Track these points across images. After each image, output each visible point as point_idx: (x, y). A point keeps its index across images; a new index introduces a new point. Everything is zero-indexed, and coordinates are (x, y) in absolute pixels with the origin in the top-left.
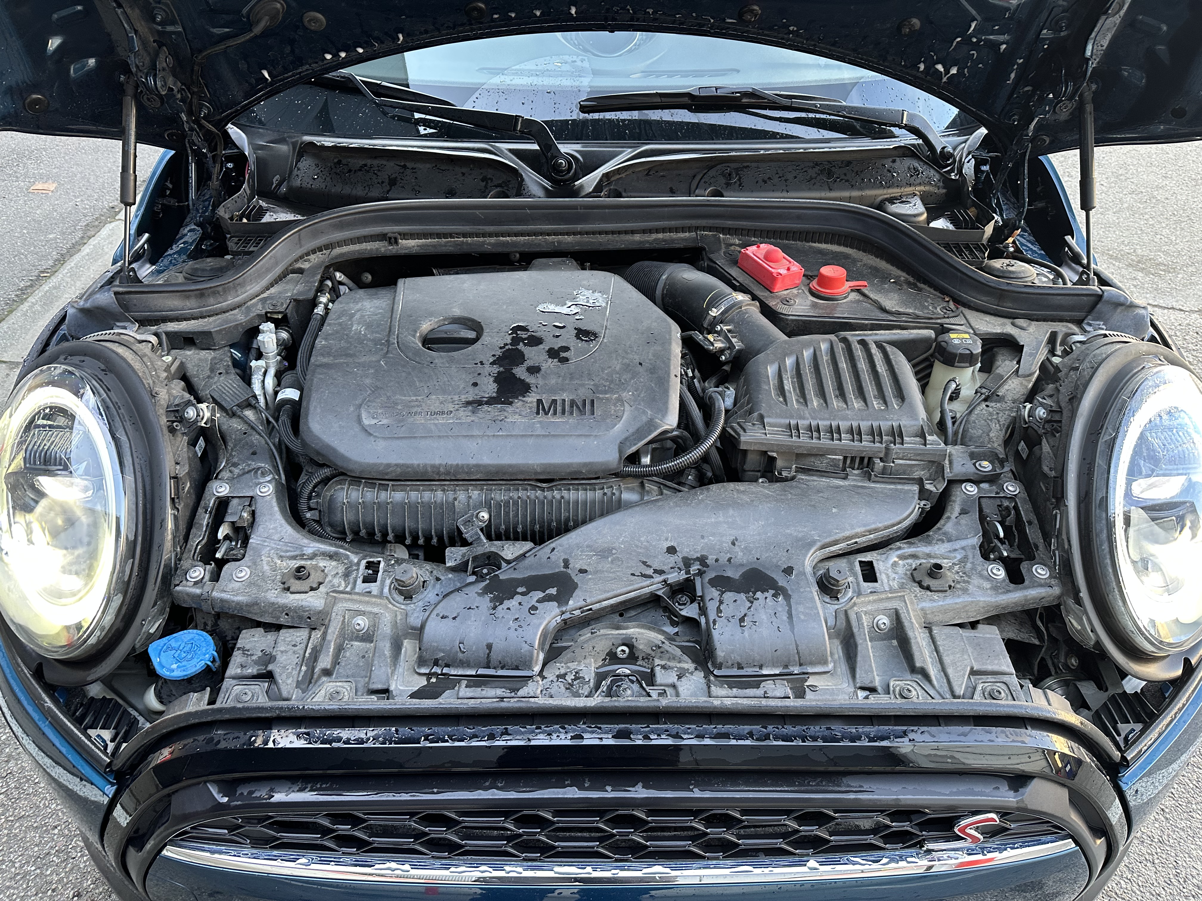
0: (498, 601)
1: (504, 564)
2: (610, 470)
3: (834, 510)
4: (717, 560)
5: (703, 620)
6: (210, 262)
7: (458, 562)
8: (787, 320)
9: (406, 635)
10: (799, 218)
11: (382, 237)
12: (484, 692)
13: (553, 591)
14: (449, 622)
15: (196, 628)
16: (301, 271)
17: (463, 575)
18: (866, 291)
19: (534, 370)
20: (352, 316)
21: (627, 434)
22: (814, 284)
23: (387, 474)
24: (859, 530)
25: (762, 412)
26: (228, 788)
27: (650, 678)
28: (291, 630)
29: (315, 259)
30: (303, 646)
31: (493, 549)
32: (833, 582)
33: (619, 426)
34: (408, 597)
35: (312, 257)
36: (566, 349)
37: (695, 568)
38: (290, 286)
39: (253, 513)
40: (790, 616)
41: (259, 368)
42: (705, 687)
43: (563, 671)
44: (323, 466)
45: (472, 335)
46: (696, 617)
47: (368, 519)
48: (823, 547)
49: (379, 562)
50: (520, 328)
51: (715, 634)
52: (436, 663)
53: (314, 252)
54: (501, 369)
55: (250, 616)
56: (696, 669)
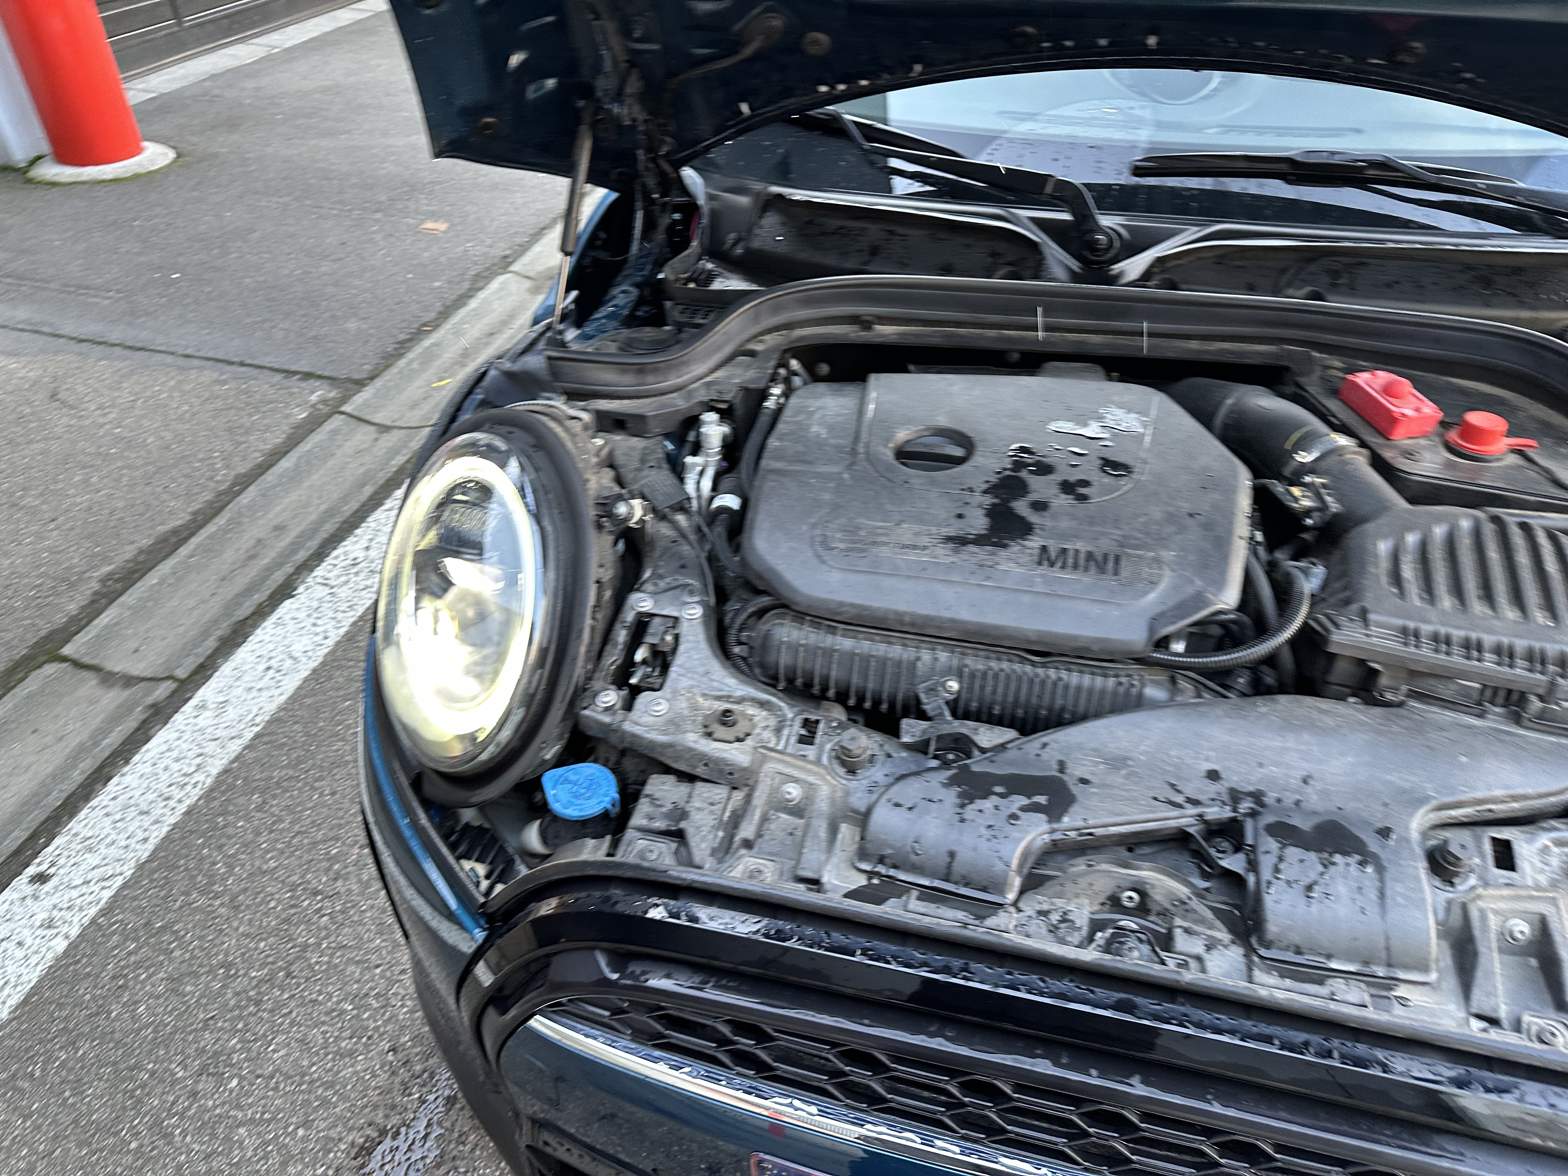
0: (967, 798)
1: (976, 753)
2: (1132, 653)
3: (1464, 759)
4: (1279, 801)
5: (1251, 879)
6: (648, 333)
7: (917, 739)
8: (1406, 479)
9: (846, 818)
10: (1437, 341)
11: (854, 320)
12: (940, 911)
13: (1042, 799)
14: (902, 812)
15: (595, 761)
16: (752, 354)
17: (920, 756)
18: (1530, 453)
19: (1040, 506)
20: (812, 413)
21: (1163, 608)
22: (1453, 435)
23: (839, 614)
24: (1498, 793)
25: (1366, 605)
26: (619, 961)
27: (1166, 942)
28: (709, 785)
29: (772, 340)
30: (721, 806)
31: (964, 730)
32: (1452, 859)
33: (1152, 596)
34: (852, 771)
35: (767, 337)
36: (1085, 483)
37: (1246, 806)
38: (739, 371)
39: (677, 637)
40: (1382, 895)
41: (695, 465)
42: (1244, 968)
43: (1045, 907)
44: (759, 592)
45: (958, 452)
46: (1241, 871)
47: (808, 666)
48: (1440, 808)
49: (817, 722)
50: (1023, 450)
51: (1269, 901)
52: (881, 860)
53: (769, 331)
54: (996, 501)
55: (662, 759)
56: (1233, 942)
